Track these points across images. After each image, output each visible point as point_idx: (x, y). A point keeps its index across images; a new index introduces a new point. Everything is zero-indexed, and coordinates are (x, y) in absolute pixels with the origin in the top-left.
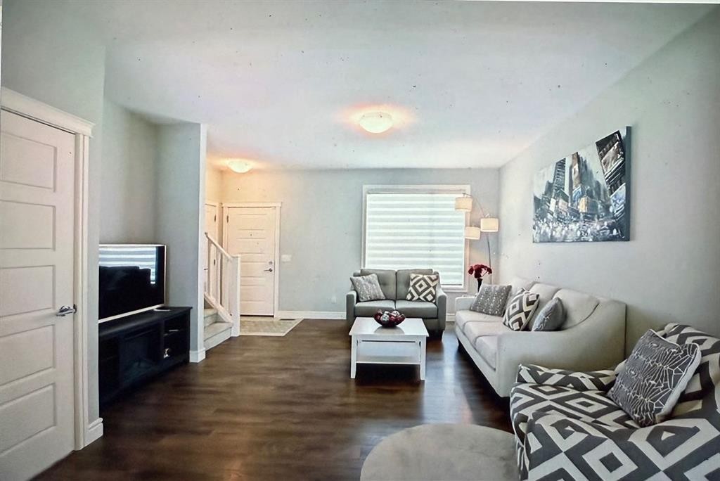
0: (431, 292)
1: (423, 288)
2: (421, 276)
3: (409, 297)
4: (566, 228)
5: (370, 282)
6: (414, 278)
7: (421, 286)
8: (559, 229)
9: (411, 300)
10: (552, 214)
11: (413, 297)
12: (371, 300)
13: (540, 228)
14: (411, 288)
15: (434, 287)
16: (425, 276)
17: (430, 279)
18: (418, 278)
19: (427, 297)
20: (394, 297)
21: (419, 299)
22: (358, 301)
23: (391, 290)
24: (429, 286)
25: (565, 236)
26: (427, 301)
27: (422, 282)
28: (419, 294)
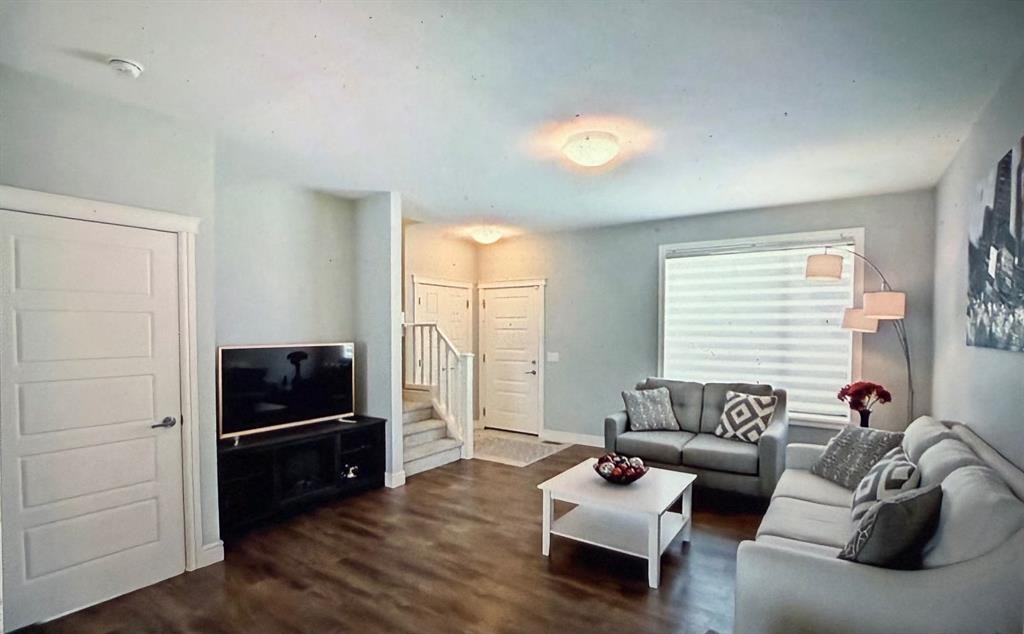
0: (757, 428)
1: (743, 418)
2: (743, 396)
3: (719, 431)
4: (1011, 317)
5: (653, 400)
6: (731, 400)
7: (740, 414)
8: (1000, 318)
9: (721, 436)
10: (992, 284)
11: (725, 431)
12: (651, 430)
13: (976, 315)
14: (724, 417)
15: (765, 419)
16: (751, 398)
17: (759, 402)
18: (738, 400)
19: (749, 435)
20: (696, 430)
21: (735, 438)
22: (628, 428)
23: (691, 417)
24: (754, 415)
25: (1010, 337)
26: (749, 441)
27: (743, 407)
28: (736, 427)
